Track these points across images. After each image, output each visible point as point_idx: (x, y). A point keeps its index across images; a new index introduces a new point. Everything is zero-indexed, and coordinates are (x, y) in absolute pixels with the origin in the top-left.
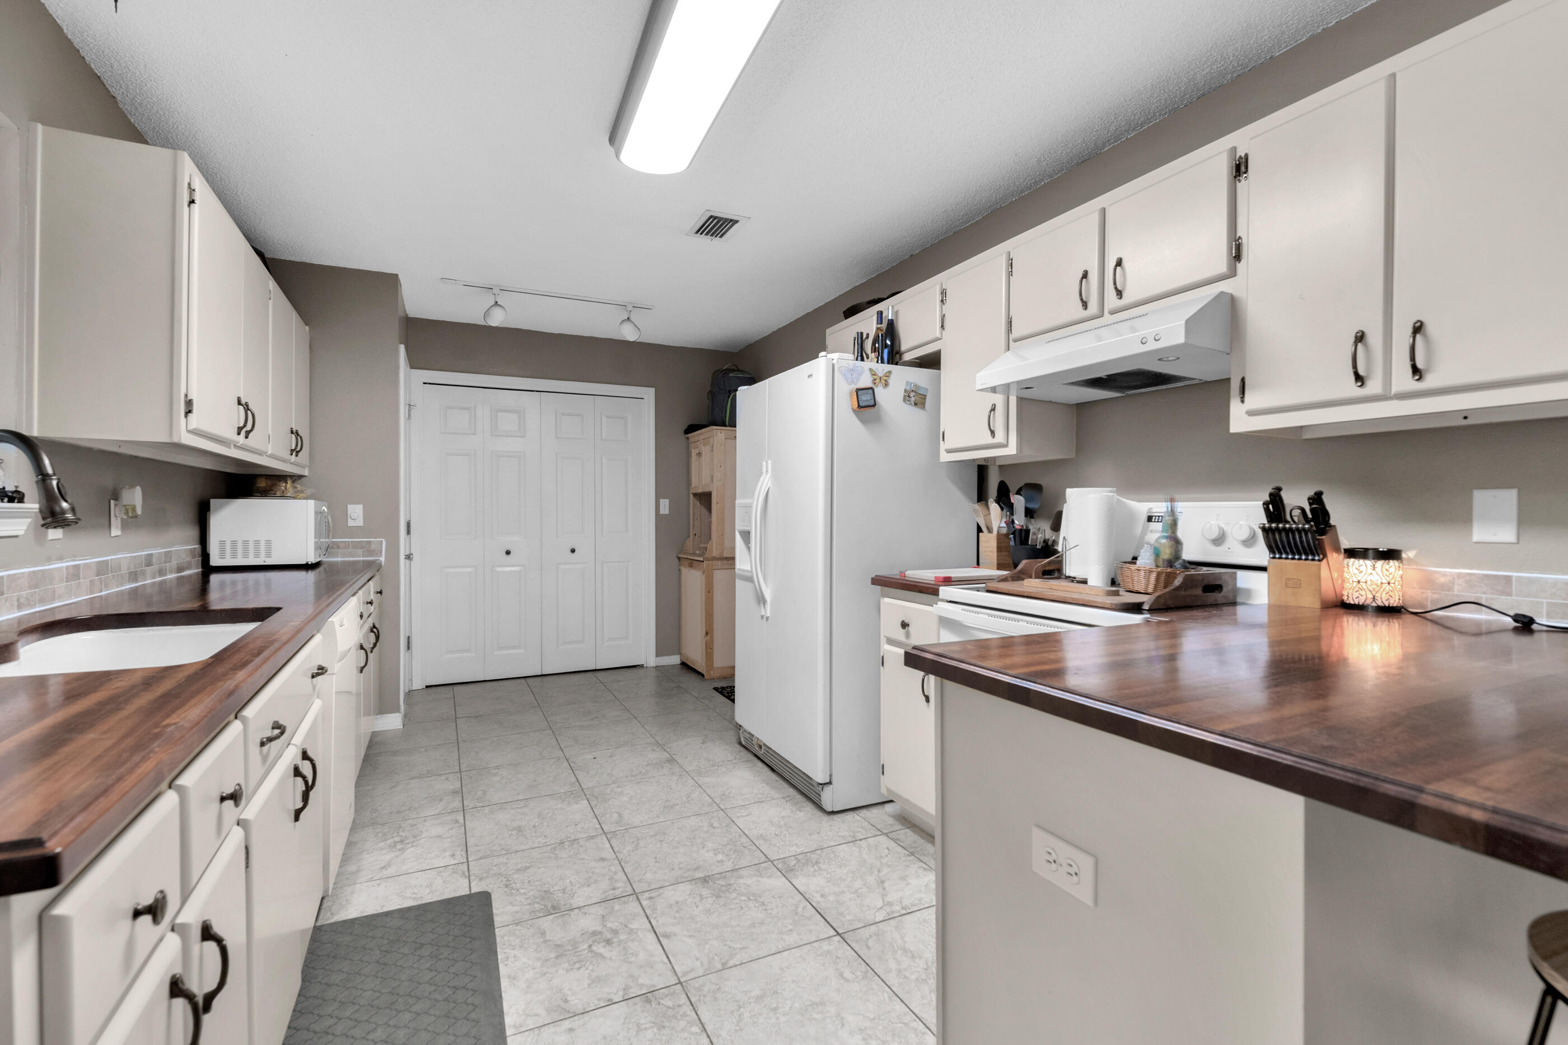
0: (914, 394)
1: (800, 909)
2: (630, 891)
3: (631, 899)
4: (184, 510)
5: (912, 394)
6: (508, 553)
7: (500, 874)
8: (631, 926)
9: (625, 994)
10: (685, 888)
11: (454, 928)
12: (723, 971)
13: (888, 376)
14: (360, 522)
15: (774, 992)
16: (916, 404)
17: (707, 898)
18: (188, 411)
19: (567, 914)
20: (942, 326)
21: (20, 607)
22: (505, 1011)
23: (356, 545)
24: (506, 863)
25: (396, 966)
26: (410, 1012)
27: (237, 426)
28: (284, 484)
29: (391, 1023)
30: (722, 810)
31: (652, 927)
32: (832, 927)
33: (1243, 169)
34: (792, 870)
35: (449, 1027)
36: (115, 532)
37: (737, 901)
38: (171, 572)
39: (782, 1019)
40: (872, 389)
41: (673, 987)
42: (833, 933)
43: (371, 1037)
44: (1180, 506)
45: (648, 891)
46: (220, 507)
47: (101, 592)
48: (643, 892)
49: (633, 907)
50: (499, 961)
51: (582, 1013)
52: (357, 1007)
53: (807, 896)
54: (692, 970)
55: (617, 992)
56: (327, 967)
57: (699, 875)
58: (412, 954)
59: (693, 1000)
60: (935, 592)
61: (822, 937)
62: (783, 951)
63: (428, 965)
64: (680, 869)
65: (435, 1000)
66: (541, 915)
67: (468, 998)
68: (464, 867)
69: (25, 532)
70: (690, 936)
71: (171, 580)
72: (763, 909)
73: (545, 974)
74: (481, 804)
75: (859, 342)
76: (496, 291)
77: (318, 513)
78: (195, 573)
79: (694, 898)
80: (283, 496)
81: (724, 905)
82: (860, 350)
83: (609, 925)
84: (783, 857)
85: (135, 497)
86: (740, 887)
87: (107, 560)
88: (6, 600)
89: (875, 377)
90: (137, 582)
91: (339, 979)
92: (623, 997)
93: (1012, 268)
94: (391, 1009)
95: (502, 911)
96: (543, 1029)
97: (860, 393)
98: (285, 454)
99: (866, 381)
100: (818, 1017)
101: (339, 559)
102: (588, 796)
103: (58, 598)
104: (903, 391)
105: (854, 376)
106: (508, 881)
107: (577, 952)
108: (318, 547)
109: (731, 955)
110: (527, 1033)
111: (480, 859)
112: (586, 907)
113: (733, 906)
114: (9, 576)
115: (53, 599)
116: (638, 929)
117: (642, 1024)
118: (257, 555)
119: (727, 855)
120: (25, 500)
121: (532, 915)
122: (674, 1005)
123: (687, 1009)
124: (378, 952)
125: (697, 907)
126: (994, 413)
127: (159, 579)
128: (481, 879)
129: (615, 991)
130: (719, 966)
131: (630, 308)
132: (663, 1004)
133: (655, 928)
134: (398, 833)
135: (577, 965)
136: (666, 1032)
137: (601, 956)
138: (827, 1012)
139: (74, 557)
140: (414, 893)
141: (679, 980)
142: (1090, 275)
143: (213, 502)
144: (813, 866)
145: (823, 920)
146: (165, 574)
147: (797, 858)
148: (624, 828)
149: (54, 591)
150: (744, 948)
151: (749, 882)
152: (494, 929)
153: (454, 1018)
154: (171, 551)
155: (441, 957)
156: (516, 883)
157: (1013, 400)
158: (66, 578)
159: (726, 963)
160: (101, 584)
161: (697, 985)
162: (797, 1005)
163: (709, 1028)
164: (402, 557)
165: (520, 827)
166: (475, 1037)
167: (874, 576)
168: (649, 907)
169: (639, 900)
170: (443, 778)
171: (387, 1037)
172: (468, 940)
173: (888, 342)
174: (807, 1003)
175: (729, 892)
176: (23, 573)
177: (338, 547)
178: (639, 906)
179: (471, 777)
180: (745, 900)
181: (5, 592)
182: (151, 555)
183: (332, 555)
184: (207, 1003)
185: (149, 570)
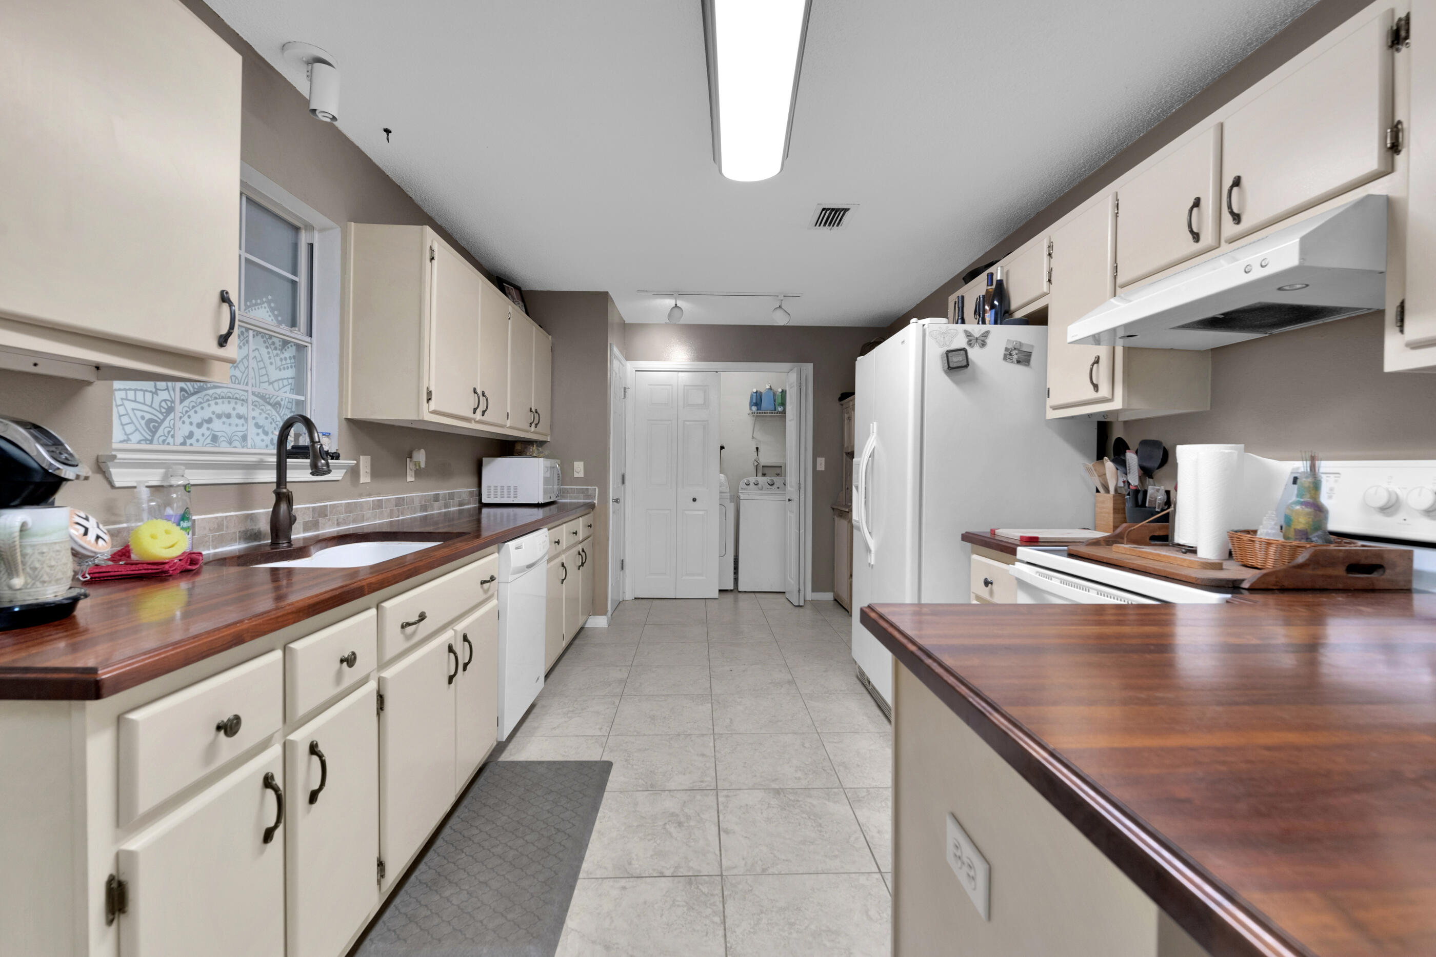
0: (1017, 352)
1: (852, 839)
2: (713, 786)
3: (711, 793)
5: (1014, 352)
6: (694, 500)
7: (626, 750)
8: (702, 816)
9: (675, 871)
10: (759, 794)
11: (576, 785)
12: (760, 876)
13: (986, 336)
14: (581, 475)
15: (797, 908)
16: (1018, 362)
17: (773, 807)
18: (429, 398)
19: (659, 793)
20: (1050, 281)
21: (338, 524)
22: (585, 858)
23: (579, 491)
24: (633, 743)
25: (529, 802)
26: (523, 839)
27: (473, 408)
28: (532, 448)
29: (509, 844)
30: (818, 733)
31: (719, 821)
32: (877, 864)
33: (1403, 33)
34: (859, 801)
35: (542, 858)
36: (410, 478)
37: (798, 817)
38: (454, 506)
39: (795, 935)
41: (714, 877)
42: (875, 869)
43: (493, 850)
44: (1324, 466)
45: (728, 790)
46: (489, 463)
47: (399, 517)
48: (724, 790)
49: (710, 800)
50: (598, 818)
51: (637, 877)
52: (494, 826)
53: (864, 829)
54: (736, 867)
55: (670, 868)
56: (489, 792)
57: (775, 786)
58: (543, 796)
59: (726, 893)
60: (1013, 552)
61: (863, 871)
62: (821, 873)
63: (548, 808)
64: (761, 777)
65: (542, 835)
66: (641, 789)
67: (563, 840)
68: (604, 740)
69: (342, 478)
70: (746, 837)
71: (453, 511)
72: (818, 830)
73: (624, 837)
74: (635, 693)
75: (960, 306)
76: (676, 296)
77: (552, 467)
78: (473, 508)
79: (762, 804)
80: (531, 456)
81: (785, 817)
82: (960, 313)
83: (686, 810)
84: (856, 786)
85: (420, 456)
86: (805, 805)
87: (404, 497)
88: (329, 520)
89: (970, 338)
90: (427, 511)
91: (493, 802)
92: (672, 873)
93: (1118, 209)
94: (513, 834)
95: (615, 780)
96: (605, 880)
97: (950, 354)
98: (526, 427)
99: (960, 342)
100: (828, 944)
101: (565, 501)
102: (713, 701)
103: (366, 520)
104: (1004, 349)
105: (946, 339)
106: (629, 757)
107: (654, 826)
108: (549, 491)
109: (773, 863)
110: (593, 880)
111: (618, 735)
112: (675, 792)
113: (793, 821)
114: (331, 505)
115: (363, 521)
116: (706, 820)
117: (677, 901)
118: (509, 497)
119: (806, 774)
120: (340, 458)
121: (635, 788)
122: (708, 893)
123: (718, 899)
124: (523, 789)
125: (762, 813)
126: (1098, 366)
127: (444, 510)
128: (612, 751)
129: (668, 867)
130: (759, 870)
131: (781, 297)
132: (700, 889)
133: (720, 822)
134: (573, 705)
135: (650, 837)
136: (692, 914)
137: (670, 834)
138: (839, 943)
139: (379, 494)
140: (565, 752)
141: (722, 873)
142: (1202, 202)
143: (485, 460)
144: (881, 801)
145: (871, 855)
146: (449, 507)
147: (868, 791)
148: (730, 733)
149: (364, 516)
150: (787, 861)
151: (815, 802)
152: (604, 791)
153: (548, 853)
154: (454, 492)
155: (559, 804)
156: (633, 760)
157: (1119, 351)
158: (372, 507)
159: (767, 869)
160: (399, 512)
161: (734, 881)
162: (813, 927)
163: (729, 922)
164: (611, 501)
165: (654, 716)
166: (555, 872)
167: (964, 532)
168: (723, 803)
169: (717, 795)
170: (618, 668)
171: (503, 854)
172: (581, 796)
173: (996, 303)
174: (823, 928)
175: (794, 807)
176: (341, 503)
177: (568, 492)
178: (716, 801)
179: (637, 671)
180: (805, 818)
181: (328, 515)
182: (439, 494)
183: (563, 497)
184: (313, 797)
185: (436, 504)
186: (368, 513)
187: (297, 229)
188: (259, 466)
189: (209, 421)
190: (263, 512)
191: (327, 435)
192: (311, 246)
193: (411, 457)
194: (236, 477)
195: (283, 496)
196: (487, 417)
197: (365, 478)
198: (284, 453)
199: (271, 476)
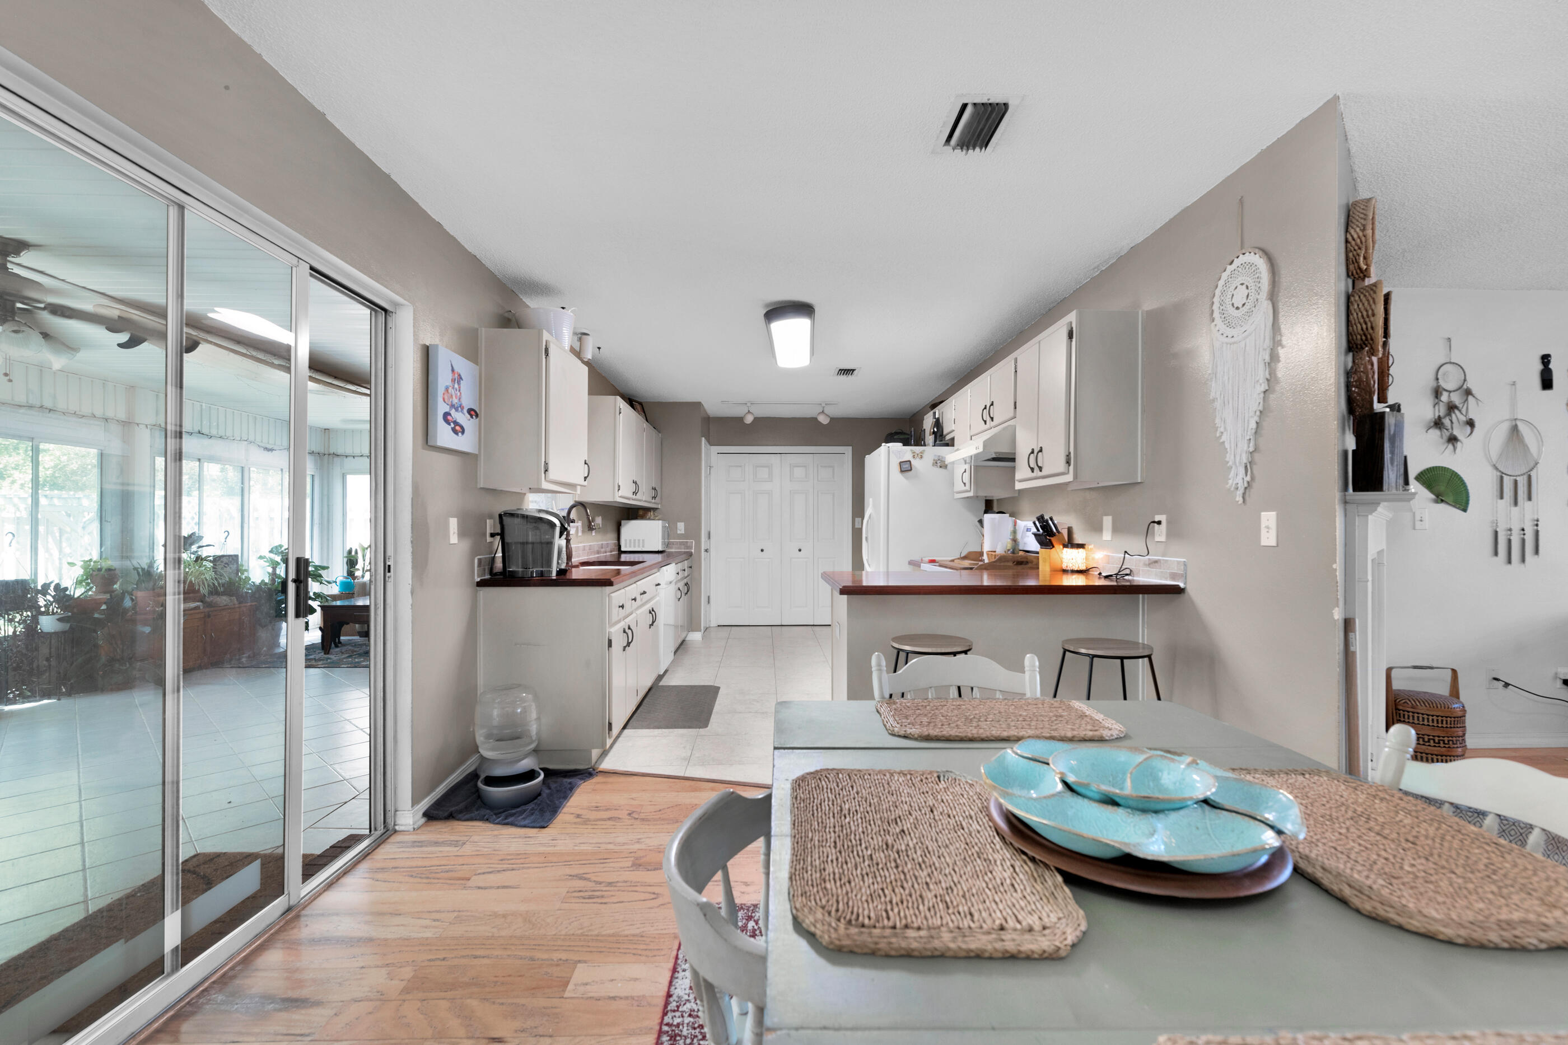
0: (939, 461)
3: (773, 694)
4: (611, 526)
5: (936, 461)
6: (762, 550)
8: (769, 700)
13: (922, 454)
14: (683, 532)
16: (941, 467)
18: (618, 488)
19: (747, 695)
20: (955, 423)
23: (681, 543)
27: (633, 491)
28: (650, 514)
33: (1017, 369)
36: (593, 534)
40: (910, 461)
46: (625, 524)
47: (590, 556)
51: (739, 712)
56: (658, 697)
60: (921, 566)
66: (737, 694)
68: (712, 679)
73: (731, 705)
74: (727, 666)
76: (749, 405)
77: (664, 527)
78: (617, 554)
80: (649, 519)
83: (761, 698)
85: (599, 520)
87: (591, 545)
89: (914, 454)
95: (721, 693)
97: (902, 464)
98: (650, 499)
99: (906, 458)
101: (673, 550)
102: (776, 668)
104: (932, 460)
105: (900, 455)
107: (745, 702)
108: (663, 543)
111: (720, 679)
112: (755, 694)
118: (639, 546)
121: (734, 693)
126: (965, 474)
128: (717, 683)
131: (823, 405)
135: (743, 705)
139: (584, 542)
140: (693, 682)
142: (987, 408)
143: (623, 522)
152: (716, 698)
154: (608, 543)
156: (728, 686)
157: (973, 467)
158: (583, 549)
160: (590, 553)
164: (703, 550)
165: (742, 674)
167: (909, 560)
169: (777, 695)
173: (936, 430)
177: (673, 543)
182: (602, 544)
183: (672, 547)
185: (602, 550)
186: (582, 552)
193: (594, 521)
196: (637, 496)
197: (580, 534)
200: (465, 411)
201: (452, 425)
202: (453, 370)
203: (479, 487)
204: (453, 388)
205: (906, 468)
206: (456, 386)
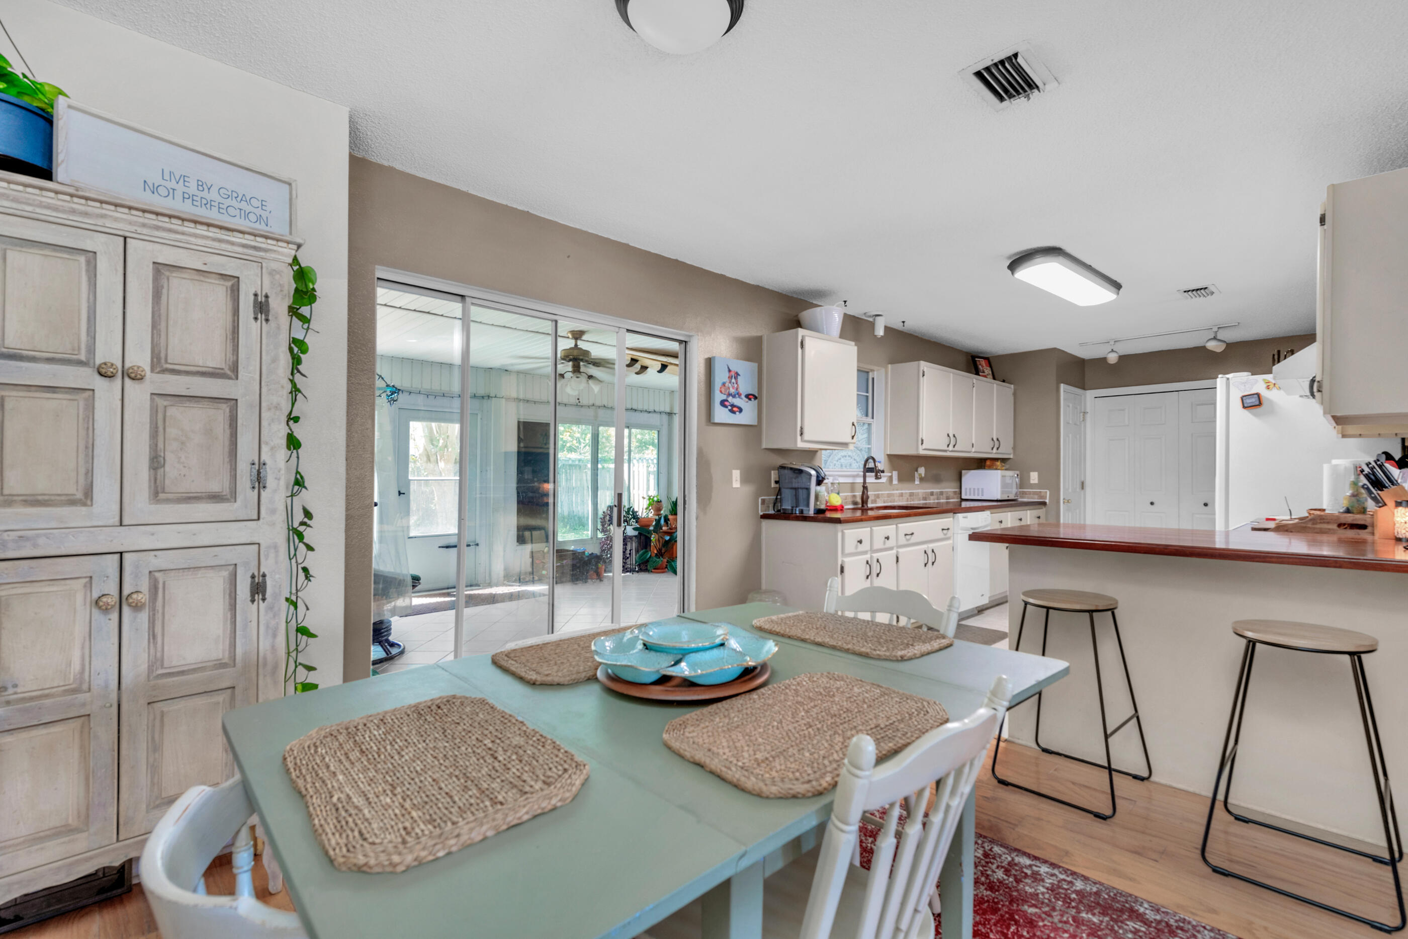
4: (951, 475)
6: (1152, 503)
14: (1036, 481)
18: (922, 443)
23: (1035, 493)
27: (948, 444)
28: (997, 463)
36: (917, 482)
38: (943, 499)
40: (1258, 394)
46: (965, 474)
47: (911, 502)
69: (886, 482)
71: (943, 503)
76: (1112, 343)
77: (1012, 476)
78: (956, 501)
85: (922, 471)
87: (914, 492)
88: (881, 500)
90: (927, 501)
97: (1244, 398)
101: (1025, 500)
108: (1005, 492)
114: (881, 493)
115: (894, 502)
118: (984, 495)
120: (886, 472)
127: (937, 501)
131: (1215, 330)
139: (902, 490)
143: (963, 472)
146: (940, 500)
149: (894, 500)
154: (943, 491)
158: (899, 496)
160: (912, 500)
176: (886, 493)
177: (1026, 493)
181: (880, 498)
182: (934, 490)
183: (1022, 497)
184: (878, 575)
185: (932, 497)
186: (896, 498)
187: (868, 372)
188: (857, 476)
189: (840, 459)
190: (859, 494)
191: (880, 462)
192: (873, 379)
193: (917, 471)
194: (850, 480)
195: (865, 488)
196: (956, 448)
197: (895, 482)
198: (867, 470)
199: (861, 480)
200: (743, 396)
201: (730, 408)
202: (730, 371)
203: (764, 446)
204: (730, 382)
205: (1253, 403)
206: (733, 380)
